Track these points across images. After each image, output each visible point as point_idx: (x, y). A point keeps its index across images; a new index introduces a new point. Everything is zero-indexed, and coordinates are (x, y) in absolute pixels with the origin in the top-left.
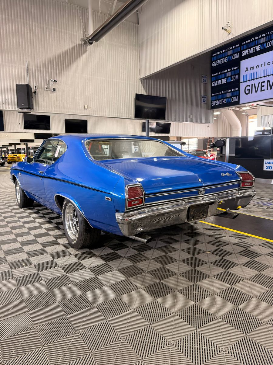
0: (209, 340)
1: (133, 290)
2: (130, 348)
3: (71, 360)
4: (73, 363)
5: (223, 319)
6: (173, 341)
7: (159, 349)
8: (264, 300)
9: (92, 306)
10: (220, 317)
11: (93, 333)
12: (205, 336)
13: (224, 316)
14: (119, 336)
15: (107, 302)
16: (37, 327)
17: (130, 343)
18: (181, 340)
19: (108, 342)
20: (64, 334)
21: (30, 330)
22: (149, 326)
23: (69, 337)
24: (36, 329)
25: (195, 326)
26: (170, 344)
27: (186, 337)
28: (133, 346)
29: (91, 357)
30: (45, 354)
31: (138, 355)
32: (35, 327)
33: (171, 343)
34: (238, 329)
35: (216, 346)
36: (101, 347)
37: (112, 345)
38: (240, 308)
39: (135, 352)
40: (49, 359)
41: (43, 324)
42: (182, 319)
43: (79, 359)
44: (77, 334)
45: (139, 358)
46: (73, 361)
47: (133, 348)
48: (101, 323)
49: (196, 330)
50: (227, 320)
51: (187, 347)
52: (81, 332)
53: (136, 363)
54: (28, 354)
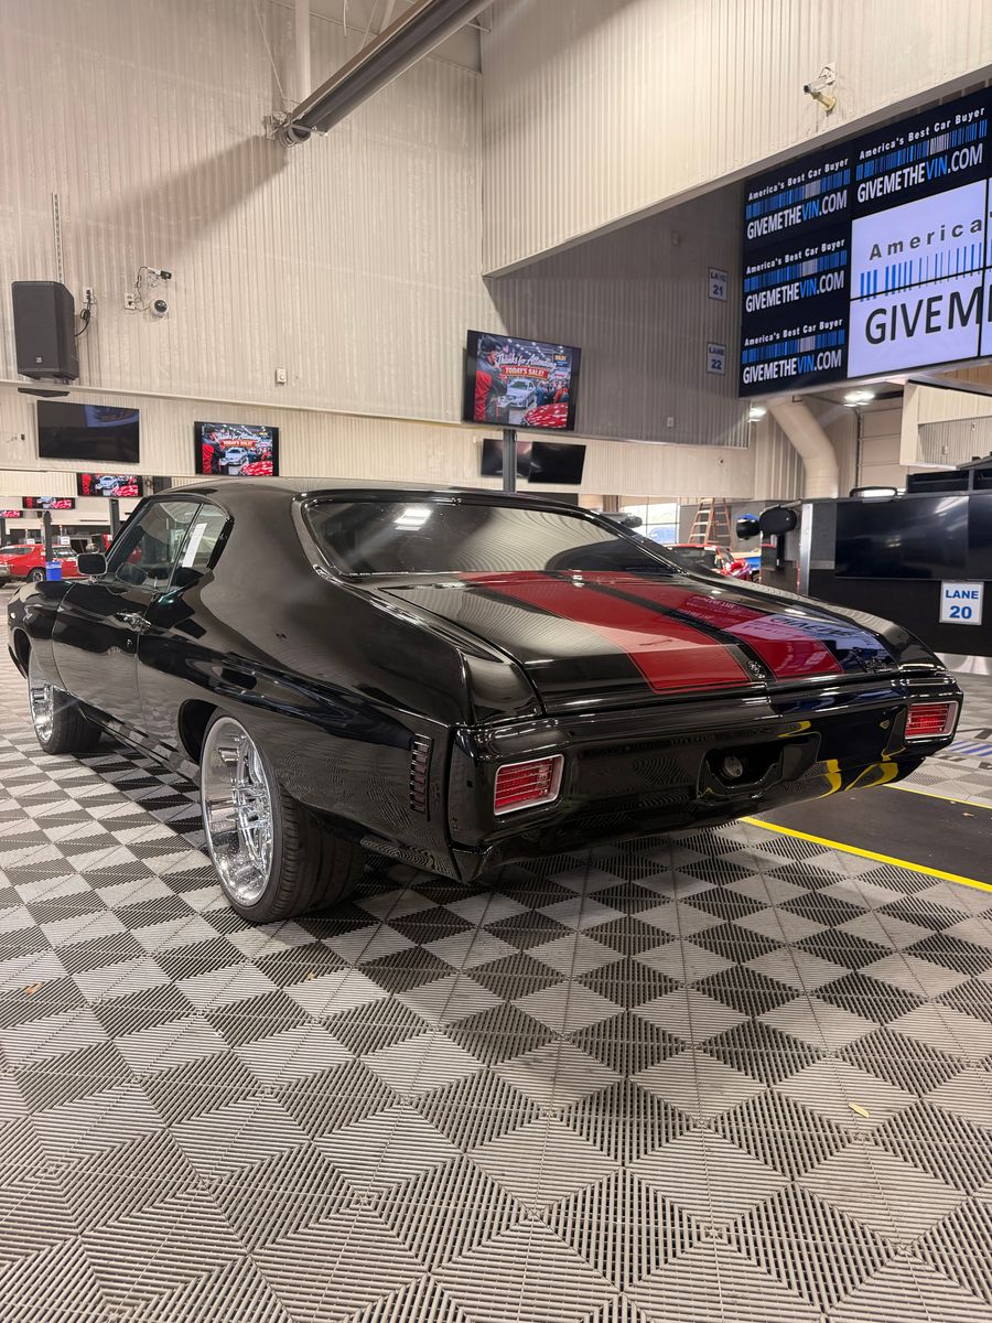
0: (664, 1201)
1: (409, 1034)
2: (390, 1233)
3: (177, 1281)
4: (185, 1289)
5: (717, 1130)
6: (540, 1206)
7: (490, 1234)
8: (862, 1064)
9: (263, 1092)
10: (706, 1123)
11: (261, 1184)
12: (651, 1189)
13: (722, 1118)
14: (353, 1195)
15: (316, 1079)
16: (58, 1166)
17: (389, 1216)
18: (568, 1201)
19: (311, 1217)
20: (157, 1191)
21: (33, 1179)
22: (458, 1157)
23: (173, 1200)
24: (54, 1176)
25: (620, 1157)
26: (530, 1217)
27: (585, 1193)
28: (401, 1226)
29: (249, 1270)
30: (85, 1262)
31: (417, 1256)
32: (52, 1169)
33: (534, 1211)
34: (766, 1163)
35: (689, 1220)
36: (287, 1232)
37: (327, 1224)
38: (779, 1094)
39: (407, 1246)
40: (97, 1278)
41: (82, 1158)
42: (577, 1133)
43: (205, 1274)
44: (203, 1190)
45: (421, 1267)
46: (186, 1282)
47: (398, 1235)
48: (291, 1153)
49: (621, 1169)
50: (731, 1132)
51: (586, 1226)
52: (215, 1183)
53: (406, 1284)
54: (23, 1264)
